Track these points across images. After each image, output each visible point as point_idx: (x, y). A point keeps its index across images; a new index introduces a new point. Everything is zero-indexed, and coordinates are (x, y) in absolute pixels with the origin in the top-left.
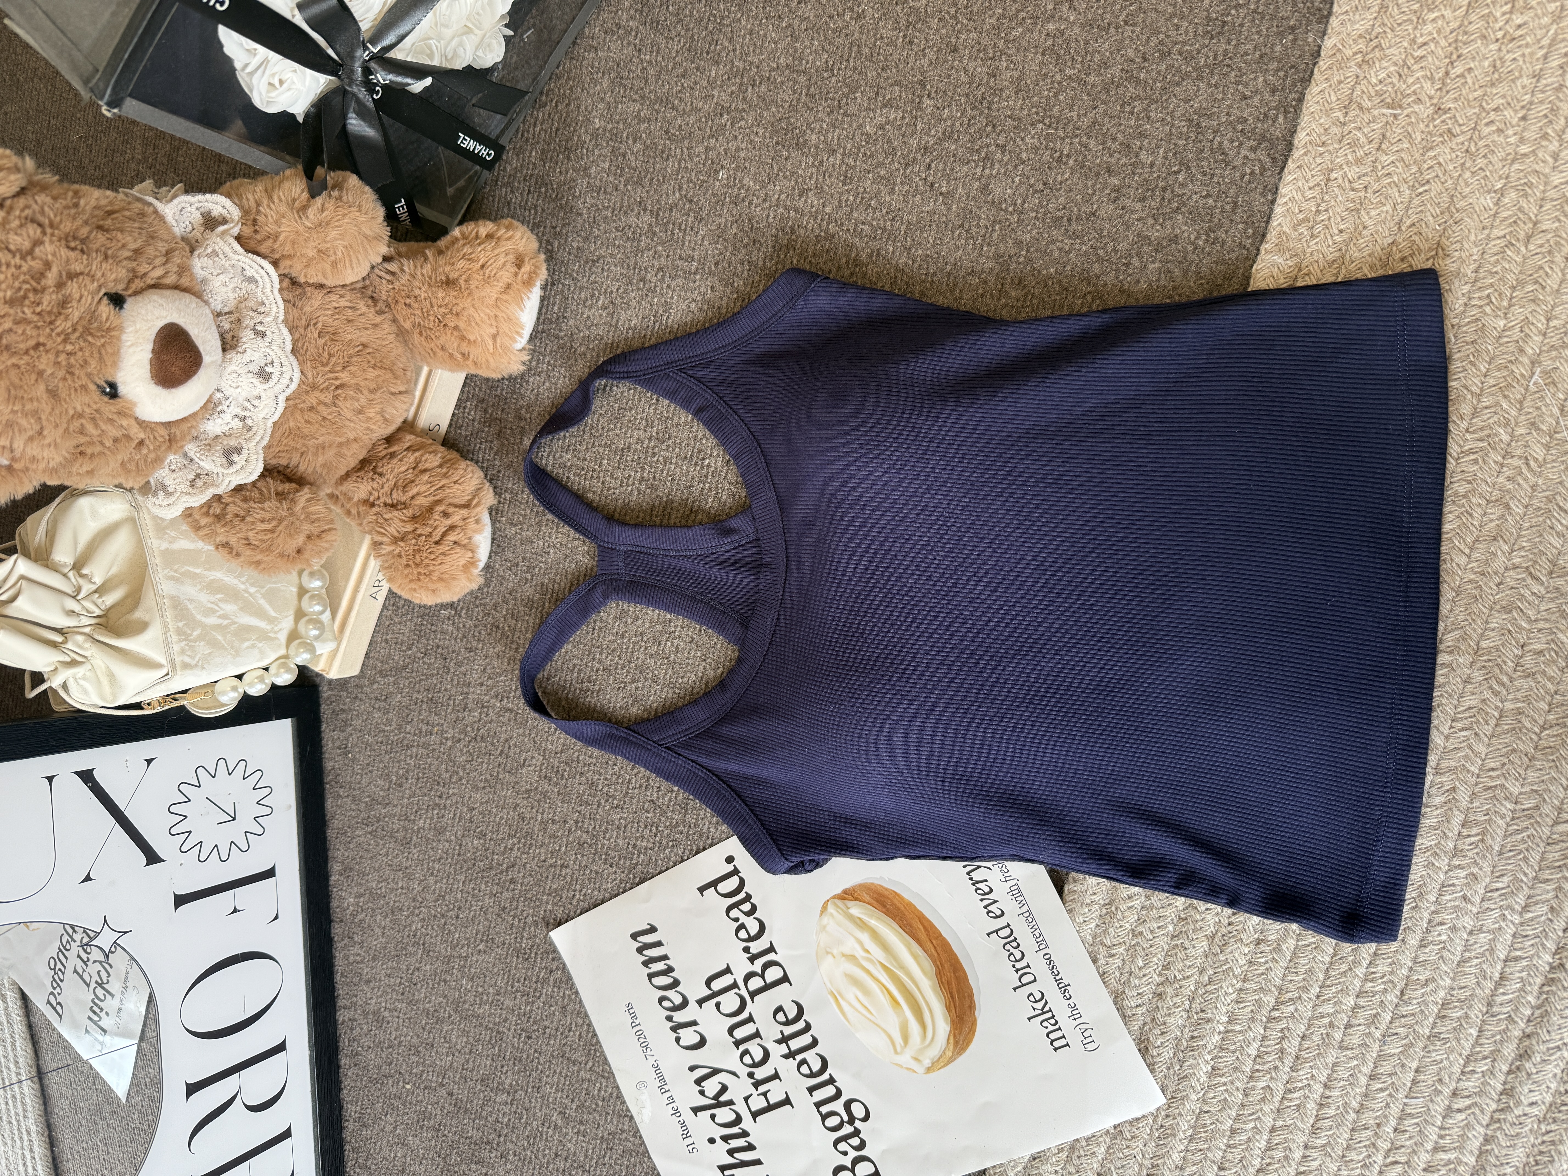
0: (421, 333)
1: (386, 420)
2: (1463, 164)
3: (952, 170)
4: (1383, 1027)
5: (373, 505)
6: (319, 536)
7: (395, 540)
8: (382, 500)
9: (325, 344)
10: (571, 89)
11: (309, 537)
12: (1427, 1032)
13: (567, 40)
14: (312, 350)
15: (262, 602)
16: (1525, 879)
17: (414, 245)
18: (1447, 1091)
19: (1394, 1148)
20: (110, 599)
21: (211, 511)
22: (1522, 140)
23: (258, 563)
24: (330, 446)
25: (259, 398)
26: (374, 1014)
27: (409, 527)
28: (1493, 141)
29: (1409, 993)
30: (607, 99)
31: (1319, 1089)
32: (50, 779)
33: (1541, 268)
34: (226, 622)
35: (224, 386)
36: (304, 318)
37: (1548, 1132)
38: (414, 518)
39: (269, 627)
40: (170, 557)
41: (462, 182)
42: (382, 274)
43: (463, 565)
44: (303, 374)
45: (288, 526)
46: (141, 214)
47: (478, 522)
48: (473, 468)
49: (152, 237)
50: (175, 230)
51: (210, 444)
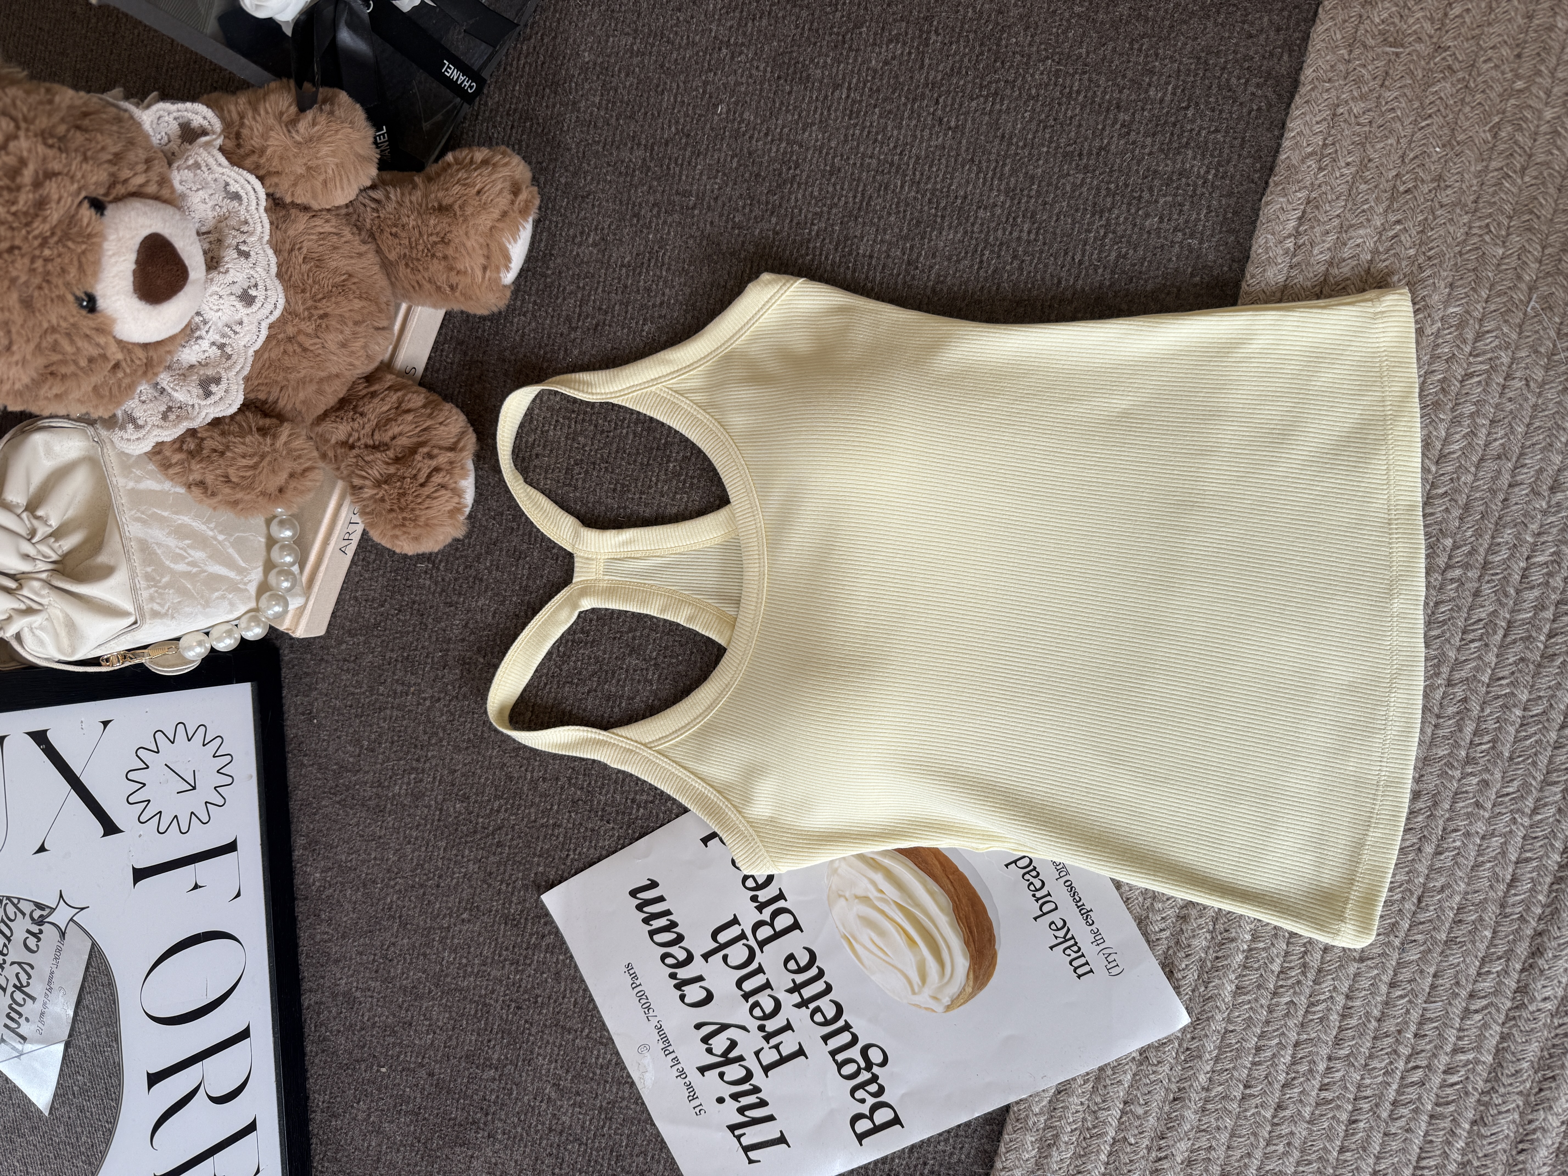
0: (407, 265)
1: (366, 356)
2: (1463, 100)
3: (961, 105)
4: (1402, 934)
5: (352, 447)
6: (302, 474)
7: (378, 484)
8: (362, 441)
9: (310, 270)
10: (558, 22)
11: (292, 475)
12: (1444, 936)
14: (296, 276)
15: (231, 551)
16: (1534, 783)
18: (1464, 994)
19: (1415, 1053)
20: (67, 544)
21: (185, 447)
22: (1518, 77)
23: (235, 503)
24: (311, 381)
25: (241, 323)
26: (344, 995)
27: (392, 470)
28: (1492, 78)
29: (1426, 900)
30: (598, 32)
31: (1341, 1000)
33: (1536, 199)
34: (195, 570)
35: (206, 307)
36: (288, 241)
37: (1560, 1025)
38: (396, 460)
39: (238, 578)
40: (137, 497)
41: (439, 117)
42: (367, 201)
43: (449, 512)
44: (287, 301)
45: (270, 463)
46: (117, 118)
47: (463, 467)
48: (455, 411)
49: (131, 143)
50: (153, 138)
51: (185, 373)
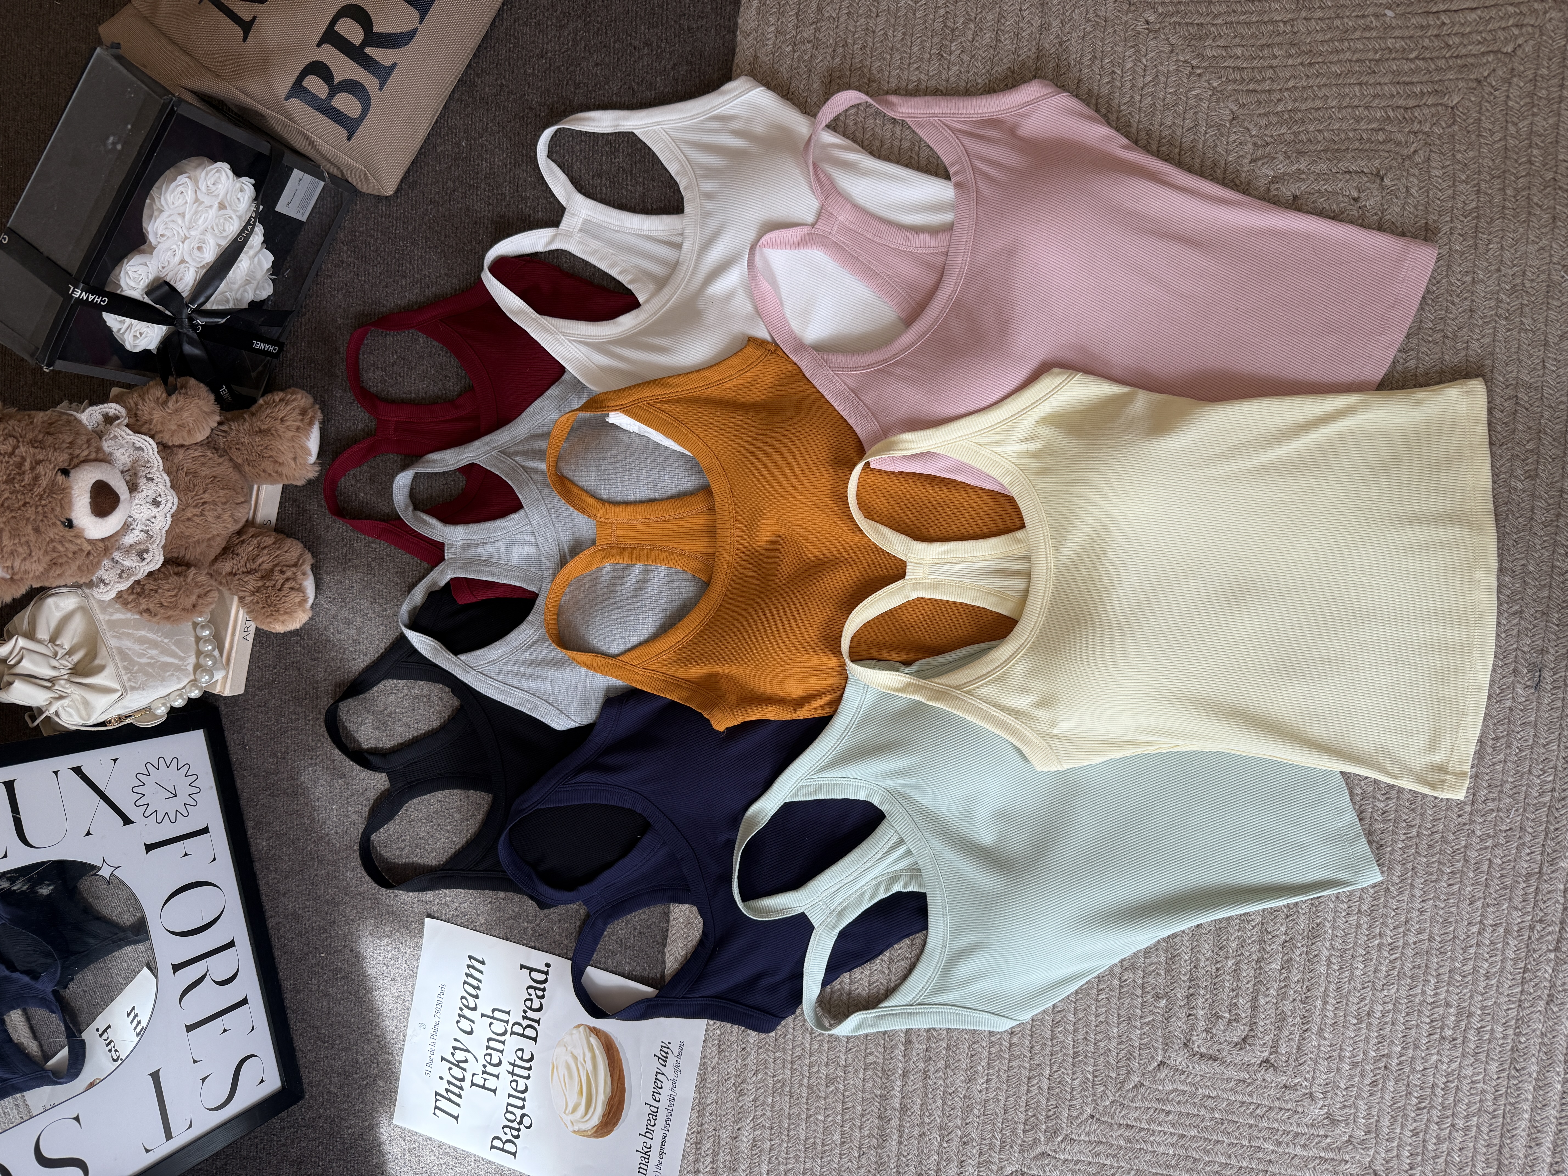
0: (249, 465)
1: (235, 520)
5: (235, 574)
6: (206, 594)
7: (253, 593)
8: (240, 570)
9: (190, 480)
10: (319, 302)
11: (199, 597)
13: (312, 274)
14: (182, 485)
15: (173, 647)
17: (236, 412)
20: (76, 658)
21: (135, 591)
23: (169, 618)
24: (203, 541)
25: (155, 517)
27: (260, 584)
30: (343, 306)
32: (56, 773)
34: (153, 661)
35: (133, 513)
36: (174, 467)
38: (262, 577)
39: (181, 663)
40: (112, 624)
41: (260, 368)
42: (219, 433)
43: (299, 602)
44: (179, 499)
45: (184, 592)
46: (69, 422)
47: (304, 574)
48: (295, 542)
49: (78, 433)
50: (90, 427)
51: (128, 550)
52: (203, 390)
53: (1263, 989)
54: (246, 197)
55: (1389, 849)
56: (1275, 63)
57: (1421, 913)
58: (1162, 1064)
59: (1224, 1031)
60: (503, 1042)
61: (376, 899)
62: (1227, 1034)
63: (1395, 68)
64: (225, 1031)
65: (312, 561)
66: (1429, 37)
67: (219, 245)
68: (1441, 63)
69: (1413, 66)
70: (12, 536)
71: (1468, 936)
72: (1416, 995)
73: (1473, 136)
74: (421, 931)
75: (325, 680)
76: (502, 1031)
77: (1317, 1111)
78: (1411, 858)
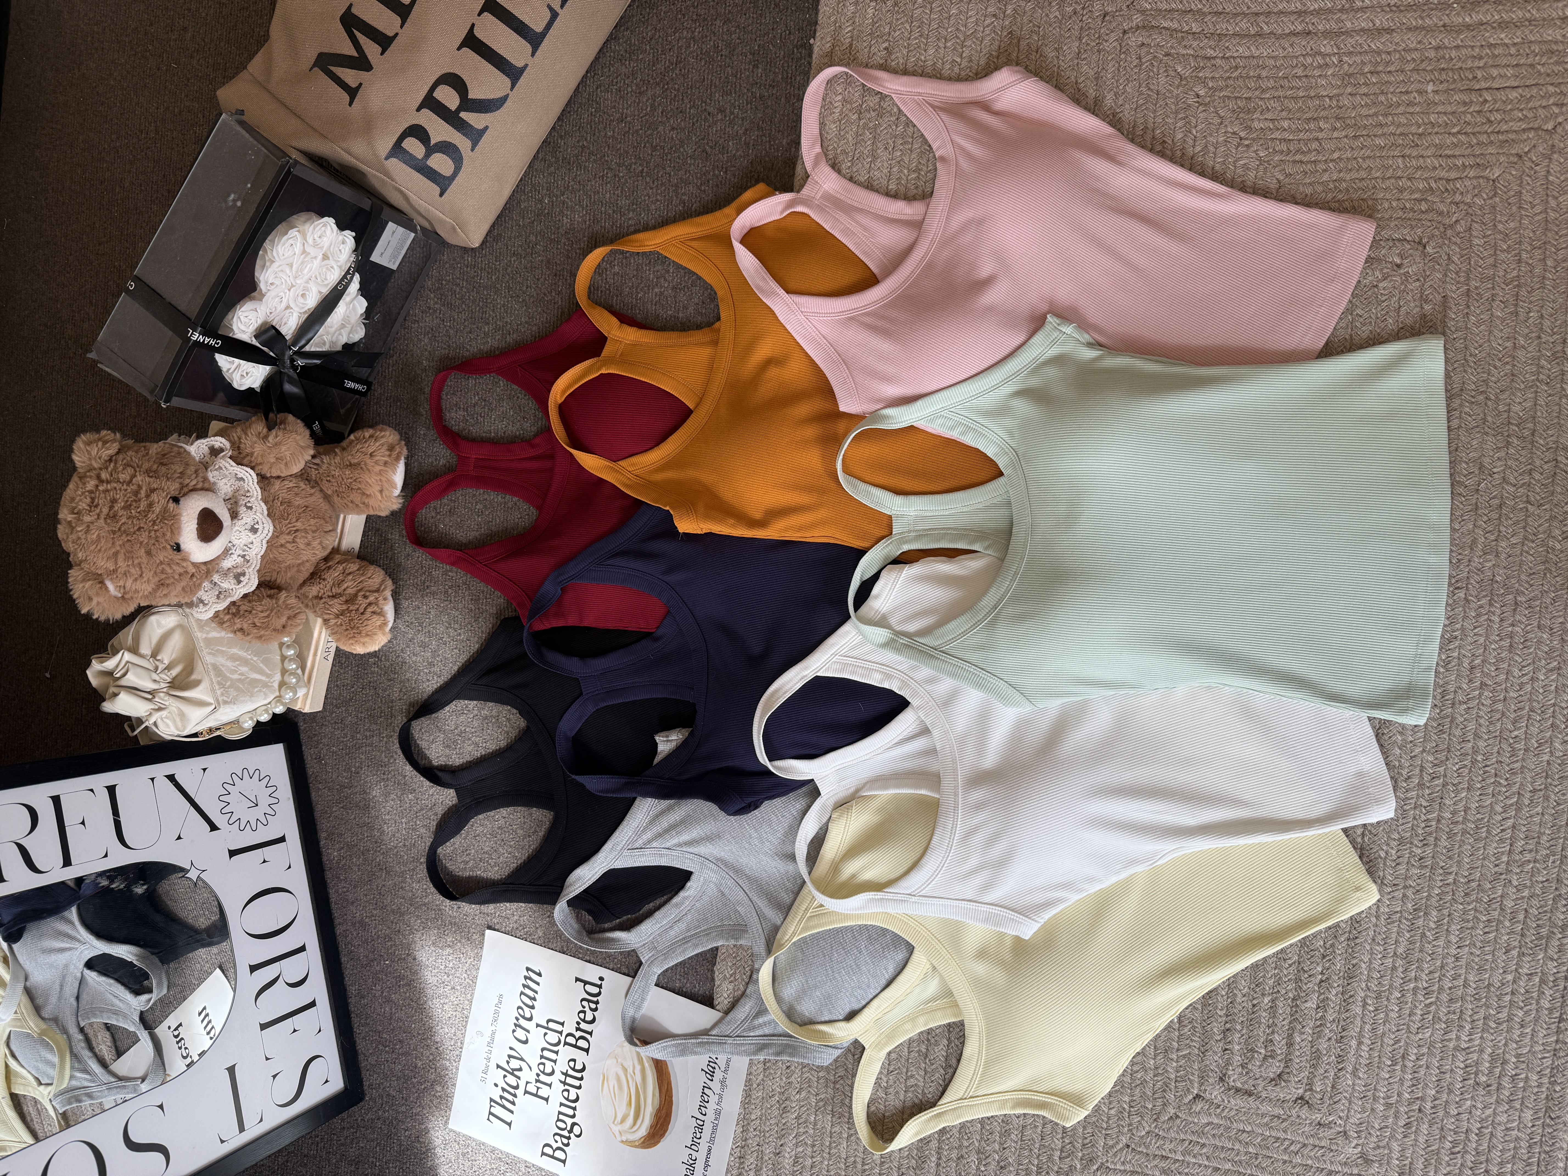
0: (338, 496)
1: (323, 547)
5: (321, 598)
6: (295, 616)
7: (337, 616)
8: (326, 594)
9: (284, 509)
10: (407, 345)
11: (289, 618)
13: (401, 319)
14: (278, 513)
15: (261, 665)
17: (329, 447)
20: (174, 672)
21: (231, 612)
23: (260, 637)
24: (294, 566)
25: (252, 543)
27: (345, 607)
30: (429, 349)
32: (152, 779)
34: (243, 677)
35: (233, 539)
36: (271, 496)
38: (347, 602)
39: (267, 680)
40: (209, 642)
41: (349, 406)
42: (312, 466)
43: (380, 626)
44: (274, 527)
45: (276, 613)
46: (179, 453)
47: (385, 599)
48: (378, 569)
49: (187, 464)
50: (197, 459)
51: (226, 573)
52: (300, 425)
53: (1299, 1027)
54: (347, 249)
55: (1425, 894)
56: (1320, 135)
57: (1457, 959)
58: (1198, 1096)
59: (1260, 1067)
60: (557, 1053)
61: (440, 910)
62: (1262, 1069)
63: (1437, 142)
64: (295, 1031)
65: (393, 588)
66: (1471, 113)
67: (320, 293)
68: (1483, 138)
69: (1455, 140)
70: (126, 559)
71: (1503, 984)
72: (1451, 1039)
73: (1514, 208)
74: (482, 943)
75: (400, 699)
76: (557, 1041)
77: (1351, 1150)
78: (1448, 905)
